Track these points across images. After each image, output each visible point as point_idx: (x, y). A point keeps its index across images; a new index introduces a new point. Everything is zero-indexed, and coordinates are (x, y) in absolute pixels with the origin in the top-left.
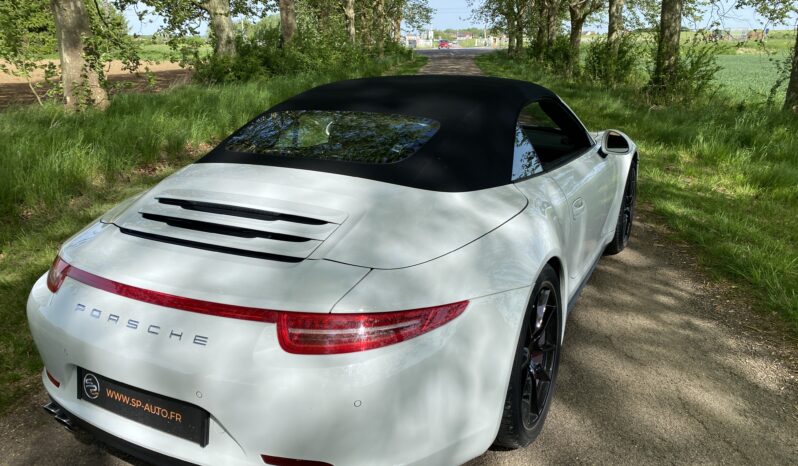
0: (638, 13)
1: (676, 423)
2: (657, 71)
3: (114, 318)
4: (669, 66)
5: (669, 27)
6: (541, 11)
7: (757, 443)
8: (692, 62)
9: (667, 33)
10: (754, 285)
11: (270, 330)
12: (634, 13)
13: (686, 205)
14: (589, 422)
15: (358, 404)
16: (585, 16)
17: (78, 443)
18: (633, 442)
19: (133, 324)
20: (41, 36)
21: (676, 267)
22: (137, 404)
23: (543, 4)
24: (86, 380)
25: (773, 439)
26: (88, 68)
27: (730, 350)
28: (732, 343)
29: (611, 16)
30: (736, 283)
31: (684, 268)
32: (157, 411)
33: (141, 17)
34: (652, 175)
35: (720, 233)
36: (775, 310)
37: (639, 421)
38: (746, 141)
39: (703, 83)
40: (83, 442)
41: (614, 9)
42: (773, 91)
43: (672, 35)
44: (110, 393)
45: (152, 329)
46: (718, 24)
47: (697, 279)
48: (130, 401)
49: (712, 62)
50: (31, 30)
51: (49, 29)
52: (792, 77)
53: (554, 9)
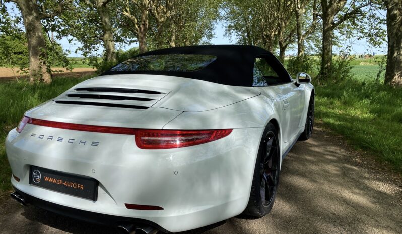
0: (312, 44)
1: (340, 208)
2: (322, 69)
3: (51, 138)
4: (328, 67)
5: (326, 48)
6: (265, 44)
7: (382, 215)
8: (339, 65)
9: (326, 51)
10: (376, 151)
11: (131, 138)
12: (310, 44)
13: (339, 120)
14: (296, 207)
15: (176, 173)
16: (286, 45)
17: (27, 220)
18: (319, 216)
19: (60, 139)
20: (20, 56)
21: (336, 145)
22: (60, 182)
23: (266, 40)
24: (34, 174)
25: (390, 213)
26: (42, 64)
27: (365, 178)
28: (367, 175)
29: (299, 45)
30: (367, 150)
31: (340, 145)
32: (71, 185)
33: (70, 41)
34: (322, 109)
35: (357, 130)
36: (387, 160)
37: (321, 207)
38: (367, 97)
39: (344, 75)
40: (30, 220)
41: (300, 41)
42: (378, 76)
43: (328, 52)
44: (46, 179)
45: (70, 141)
46: (350, 47)
47: (347, 150)
48: (57, 182)
49: (348, 65)
50: (15, 53)
51: (24, 53)
52: (387, 69)
53: (271, 43)
